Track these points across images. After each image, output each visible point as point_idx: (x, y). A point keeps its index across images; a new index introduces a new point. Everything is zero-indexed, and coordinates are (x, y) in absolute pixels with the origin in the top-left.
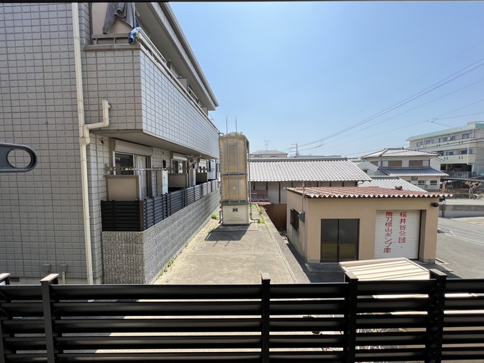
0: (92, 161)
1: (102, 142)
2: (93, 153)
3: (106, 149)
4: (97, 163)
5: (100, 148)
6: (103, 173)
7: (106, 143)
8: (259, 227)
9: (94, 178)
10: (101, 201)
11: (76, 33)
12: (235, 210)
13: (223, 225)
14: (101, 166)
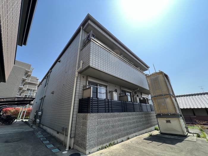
0: (78, 83)
1: (83, 77)
2: (79, 80)
3: (85, 79)
4: (80, 84)
5: (82, 79)
6: (82, 88)
7: (85, 78)
8: (197, 140)
9: (78, 89)
10: (79, 99)
11: (79, 47)
12: (168, 122)
13: (161, 133)
14: (82, 85)
